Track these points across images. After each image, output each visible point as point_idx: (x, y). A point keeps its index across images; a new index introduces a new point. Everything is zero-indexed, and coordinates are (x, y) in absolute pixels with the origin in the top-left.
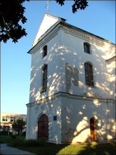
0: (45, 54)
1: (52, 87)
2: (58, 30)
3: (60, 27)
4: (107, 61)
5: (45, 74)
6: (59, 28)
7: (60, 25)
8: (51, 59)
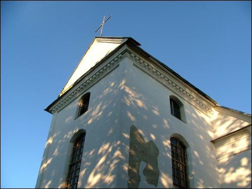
0: (83, 110)
1: (95, 175)
2: (121, 57)
3: (126, 51)
4: (213, 142)
5: (78, 154)
6: (122, 54)
7: (125, 47)
8: (100, 114)
